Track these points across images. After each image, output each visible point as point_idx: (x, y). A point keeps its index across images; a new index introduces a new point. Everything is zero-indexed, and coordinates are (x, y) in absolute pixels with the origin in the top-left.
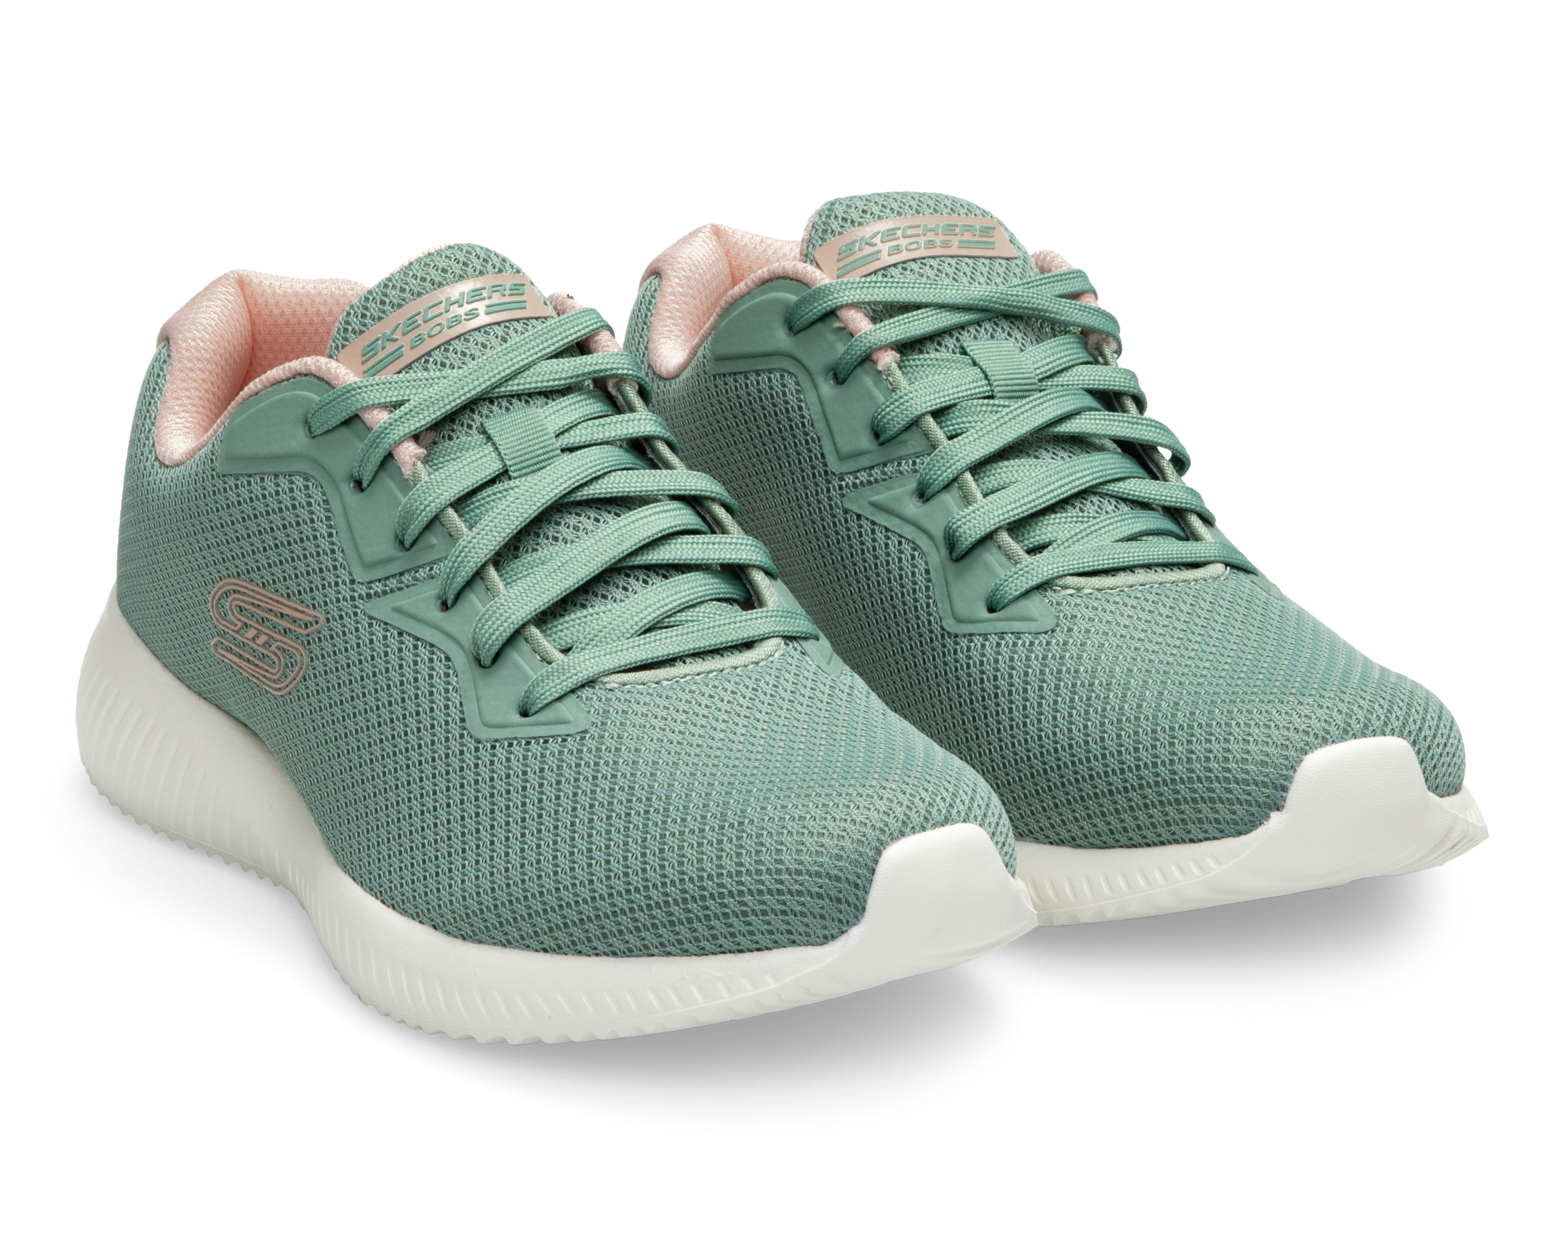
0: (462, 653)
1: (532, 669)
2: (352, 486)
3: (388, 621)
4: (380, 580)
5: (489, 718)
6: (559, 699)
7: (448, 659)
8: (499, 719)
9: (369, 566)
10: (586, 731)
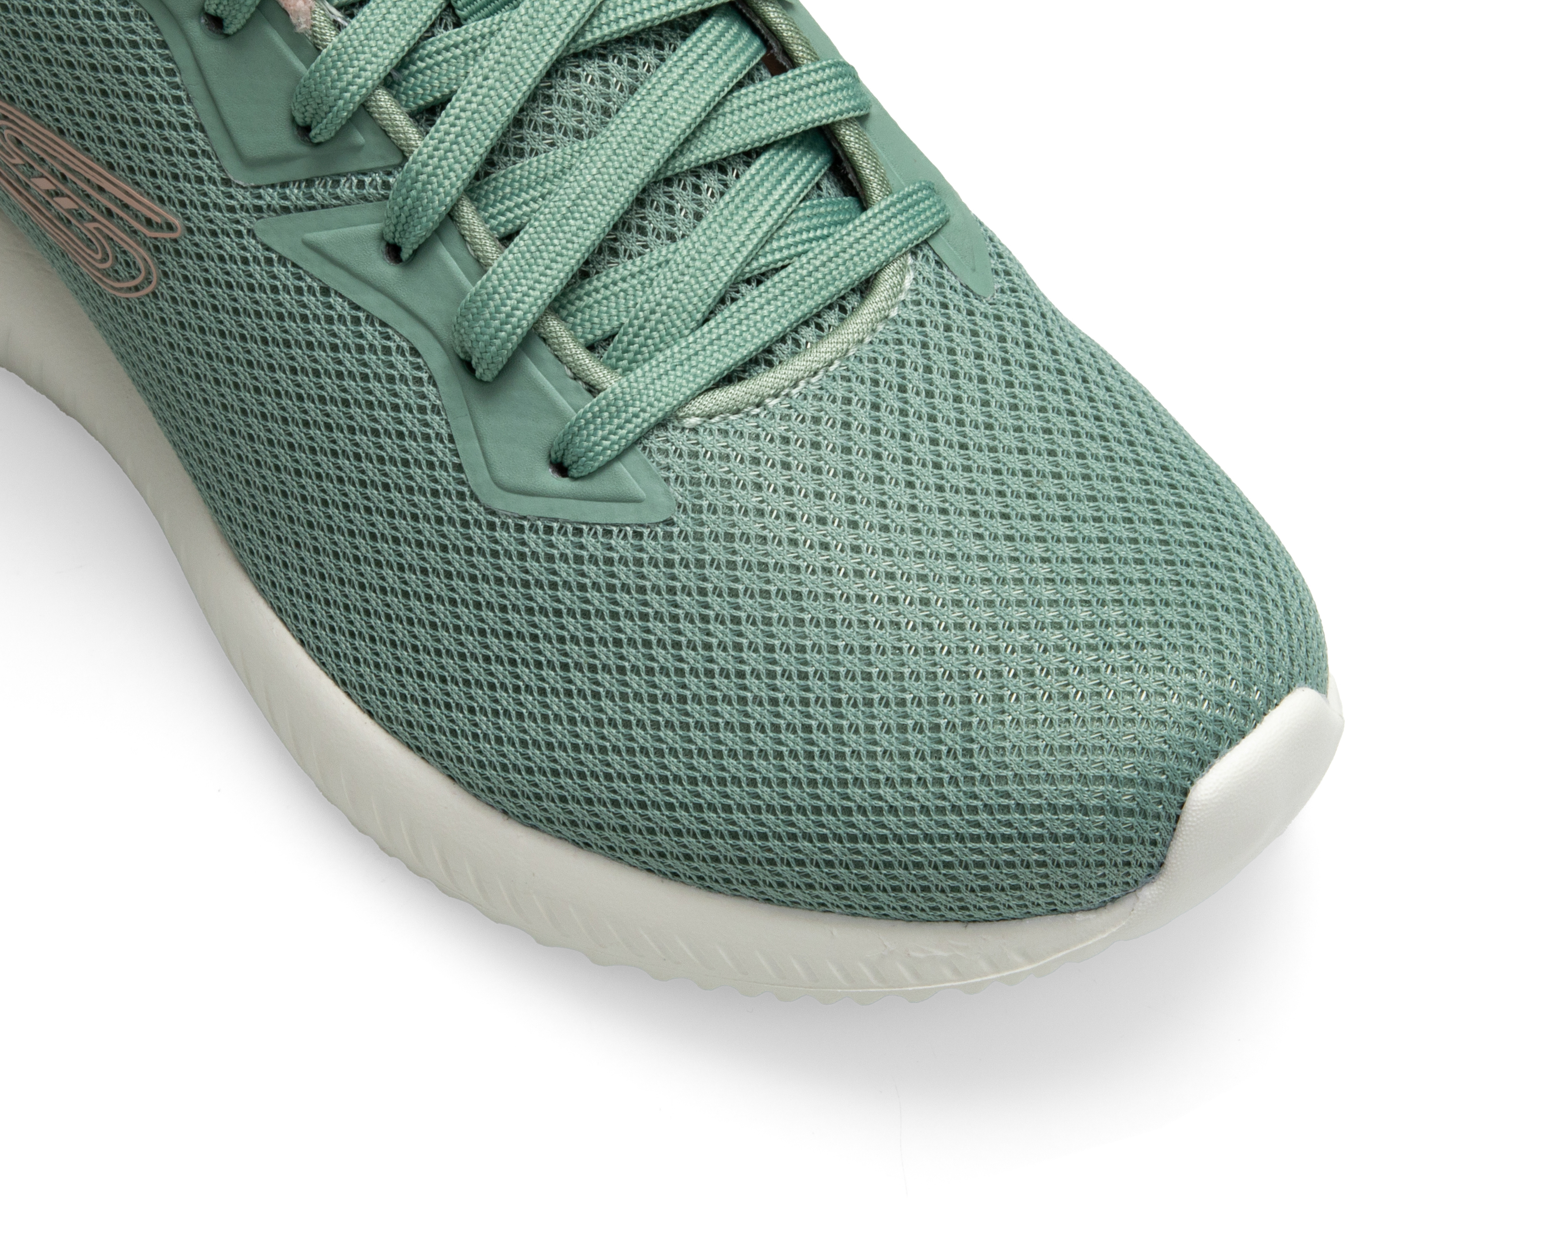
0: (438, 346)
1: (561, 393)
2: (203, 21)
3: (300, 264)
4: (273, 186)
5: (504, 476)
6: (618, 457)
7: (415, 352)
8: (520, 480)
9: (251, 164)
10: (670, 522)
